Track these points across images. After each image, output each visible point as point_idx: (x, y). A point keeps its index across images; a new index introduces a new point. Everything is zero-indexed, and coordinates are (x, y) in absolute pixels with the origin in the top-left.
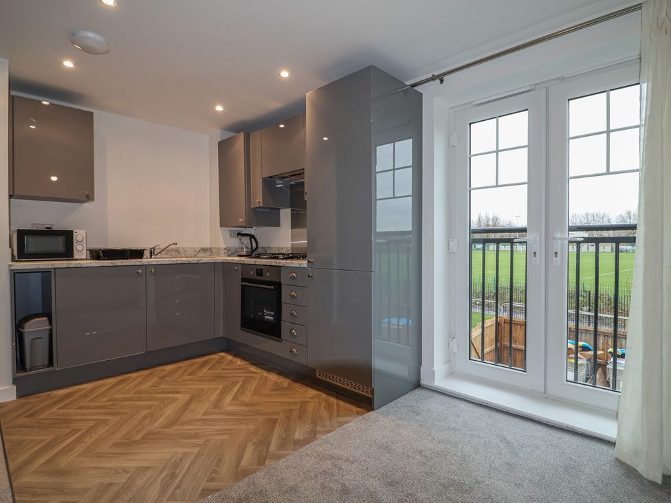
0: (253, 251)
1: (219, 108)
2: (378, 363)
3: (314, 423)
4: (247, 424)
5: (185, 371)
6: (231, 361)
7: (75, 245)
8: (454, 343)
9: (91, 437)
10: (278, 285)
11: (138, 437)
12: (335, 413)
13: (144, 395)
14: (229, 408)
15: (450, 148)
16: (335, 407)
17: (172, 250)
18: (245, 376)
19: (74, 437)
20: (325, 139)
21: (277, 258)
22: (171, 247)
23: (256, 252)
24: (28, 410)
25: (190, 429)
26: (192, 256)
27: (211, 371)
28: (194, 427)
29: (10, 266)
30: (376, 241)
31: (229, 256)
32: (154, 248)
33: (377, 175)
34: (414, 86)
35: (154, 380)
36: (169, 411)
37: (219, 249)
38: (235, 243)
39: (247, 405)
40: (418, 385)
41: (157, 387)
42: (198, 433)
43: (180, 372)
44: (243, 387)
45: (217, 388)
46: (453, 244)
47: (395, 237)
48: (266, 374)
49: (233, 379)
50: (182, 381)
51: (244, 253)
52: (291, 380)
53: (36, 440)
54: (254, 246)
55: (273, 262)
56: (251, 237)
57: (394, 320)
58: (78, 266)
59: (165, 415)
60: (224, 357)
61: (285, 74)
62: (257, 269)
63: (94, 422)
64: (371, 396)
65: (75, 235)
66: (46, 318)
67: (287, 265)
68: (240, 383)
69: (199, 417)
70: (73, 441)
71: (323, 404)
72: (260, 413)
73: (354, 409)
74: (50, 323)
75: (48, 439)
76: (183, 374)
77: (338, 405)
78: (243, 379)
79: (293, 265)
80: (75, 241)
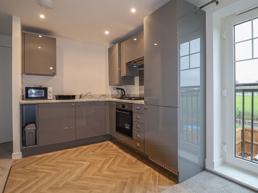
0: (123, 96)
1: (107, 33)
2: (181, 153)
3: (146, 188)
4: (112, 184)
5: (91, 150)
6: (111, 146)
7: (48, 93)
8: (225, 147)
9: (42, 182)
10: (131, 113)
11: (60, 186)
12: (157, 182)
13: (70, 161)
14: (105, 173)
15: (222, 40)
16: (158, 178)
17: (89, 95)
18: (116, 155)
19: (34, 182)
20: (156, 44)
21: (131, 99)
22: (88, 94)
23: (124, 96)
24: (24, 164)
25: (84, 184)
26: (98, 98)
27: (102, 151)
28: (86, 182)
29: (20, 102)
30: (180, 91)
31: (113, 98)
32: (81, 95)
33: (181, 58)
34: (201, 8)
35: (77, 153)
36: (78, 171)
37: (108, 95)
38: (115, 92)
39: (114, 172)
40: (204, 169)
41: (77, 157)
42: (87, 186)
43: (89, 149)
44: (114, 161)
45: (102, 160)
46: (225, 93)
47: (190, 89)
48: (125, 154)
49: (110, 156)
50: (88, 155)
51: (119, 97)
52: (137, 159)
53: (20, 181)
54: (123, 93)
55: (129, 101)
56: (122, 89)
57: (190, 127)
58: (48, 102)
59: (76, 173)
60: (109, 143)
61: (133, 10)
62: (122, 104)
63: (46, 174)
64: (177, 174)
65: (48, 89)
66: (34, 124)
67: (135, 103)
68: (112, 159)
69: (90, 176)
70: (33, 184)
71: (151, 175)
72: (119, 177)
73: (168, 180)
74: (36, 127)
75: (25, 180)
76: (89, 151)
77: (159, 177)
78: (115, 156)
79: (138, 103)
80: (48, 92)
